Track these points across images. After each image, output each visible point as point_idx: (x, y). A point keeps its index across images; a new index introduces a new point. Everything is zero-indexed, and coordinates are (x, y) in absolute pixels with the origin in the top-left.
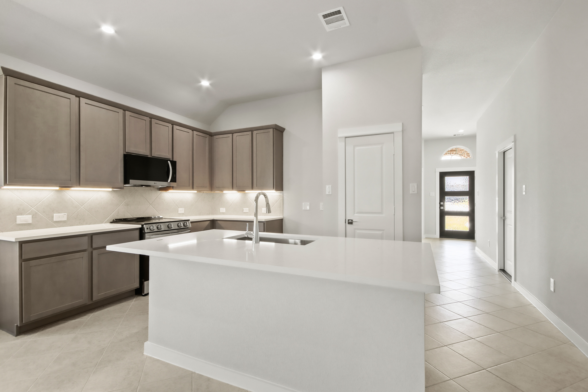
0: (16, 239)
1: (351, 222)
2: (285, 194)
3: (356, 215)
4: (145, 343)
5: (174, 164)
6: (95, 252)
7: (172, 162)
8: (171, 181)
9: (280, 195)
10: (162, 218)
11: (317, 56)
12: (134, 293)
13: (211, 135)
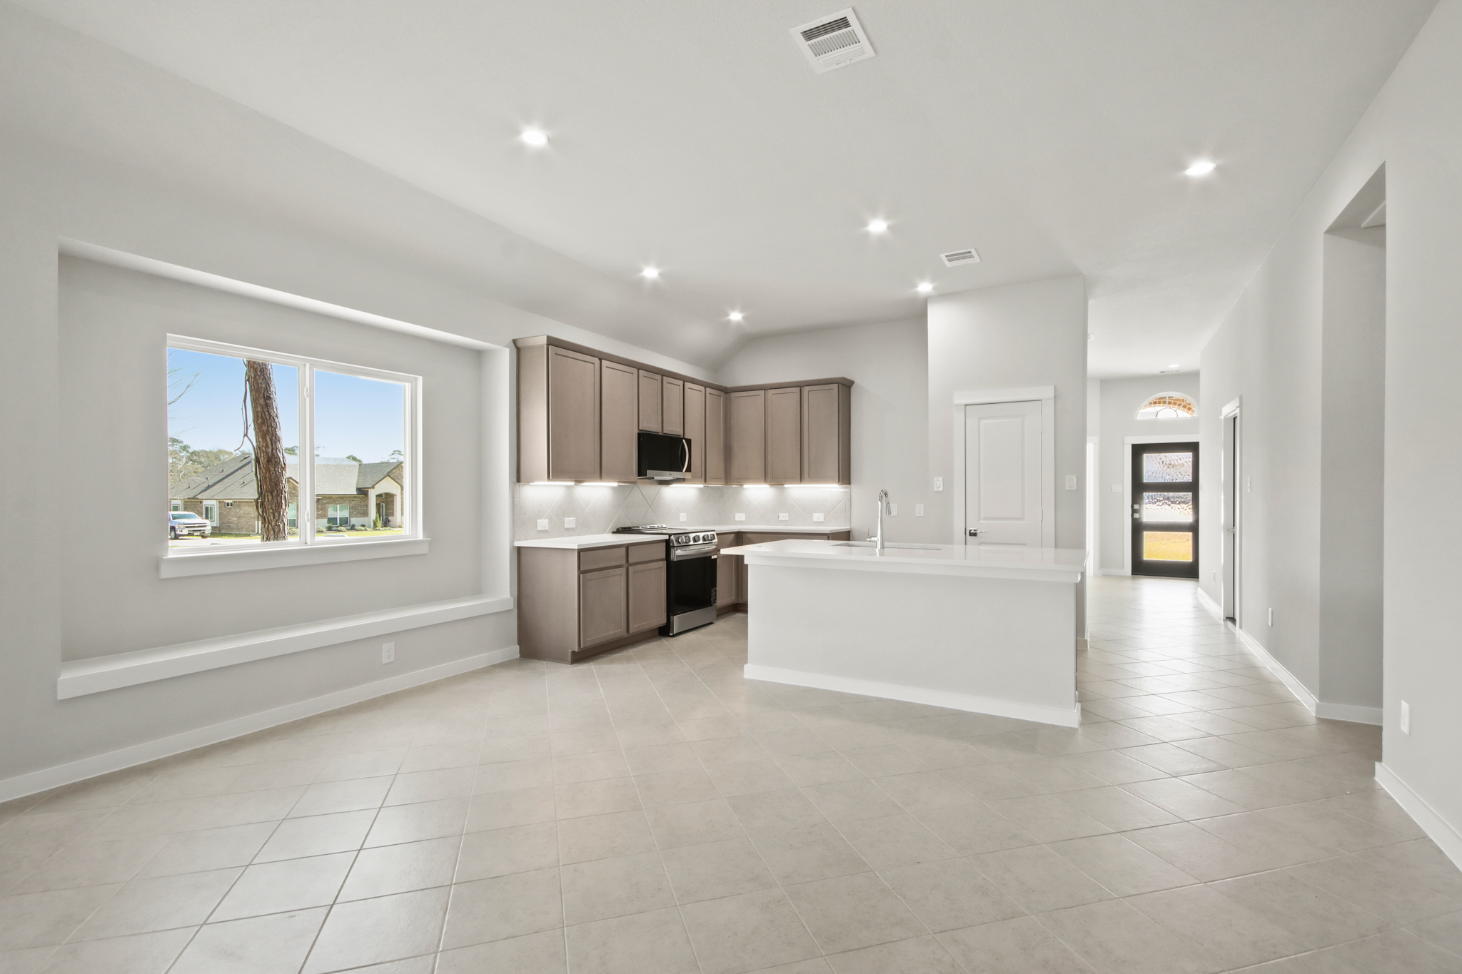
0: (579, 546)
1: (973, 534)
2: (853, 491)
3: (981, 522)
4: (745, 666)
5: (689, 442)
6: (631, 569)
7: (686, 440)
8: (686, 471)
9: (845, 492)
10: (665, 528)
11: (925, 288)
12: (657, 632)
13: (726, 391)
